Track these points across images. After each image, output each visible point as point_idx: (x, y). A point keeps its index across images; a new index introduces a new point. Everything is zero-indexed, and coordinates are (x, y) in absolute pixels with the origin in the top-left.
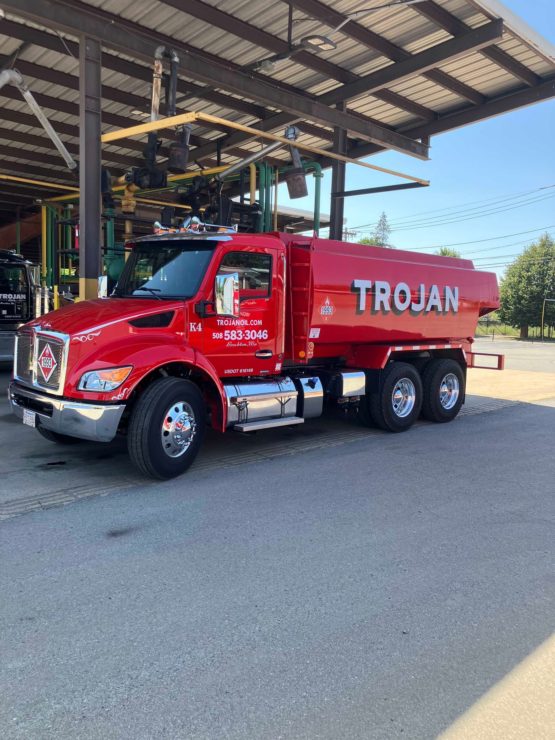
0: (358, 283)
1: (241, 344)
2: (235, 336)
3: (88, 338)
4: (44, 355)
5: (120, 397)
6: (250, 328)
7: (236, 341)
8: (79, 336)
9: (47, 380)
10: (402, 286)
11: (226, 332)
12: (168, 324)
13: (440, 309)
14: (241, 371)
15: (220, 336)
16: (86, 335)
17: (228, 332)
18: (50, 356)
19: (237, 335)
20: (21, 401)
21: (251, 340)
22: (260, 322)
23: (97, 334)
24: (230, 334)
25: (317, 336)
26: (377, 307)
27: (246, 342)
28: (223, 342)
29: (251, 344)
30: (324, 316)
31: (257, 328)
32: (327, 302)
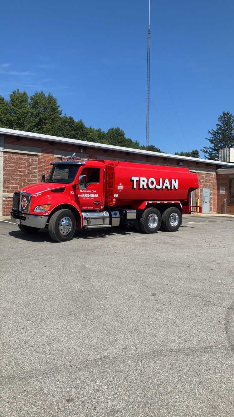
0: (133, 178)
1: (89, 199)
2: (86, 196)
3: (37, 195)
4: (23, 201)
5: (47, 214)
6: (92, 193)
7: (87, 198)
8: (35, 195)
9: (24, 209)
10: (152, 179)
11: (83, 194)
12: (63, 192)
13: (169, 188)
14: (88, 208)
15: (81, 196)
16: (37, 194)
17: (84, 194)
18: (25, 201)
19: (87, 195)
20: (15, 216)
21: (92, 197)
22: (95, 191)
23: (40, 194)
24: (84, 195)
25: (117, 197)
26: (141, 187)
27: (90, 198)
28: (82, 197)
29: (92, 199)
30: (120, 190)
31: (94, 193)
32: (121, 185)
